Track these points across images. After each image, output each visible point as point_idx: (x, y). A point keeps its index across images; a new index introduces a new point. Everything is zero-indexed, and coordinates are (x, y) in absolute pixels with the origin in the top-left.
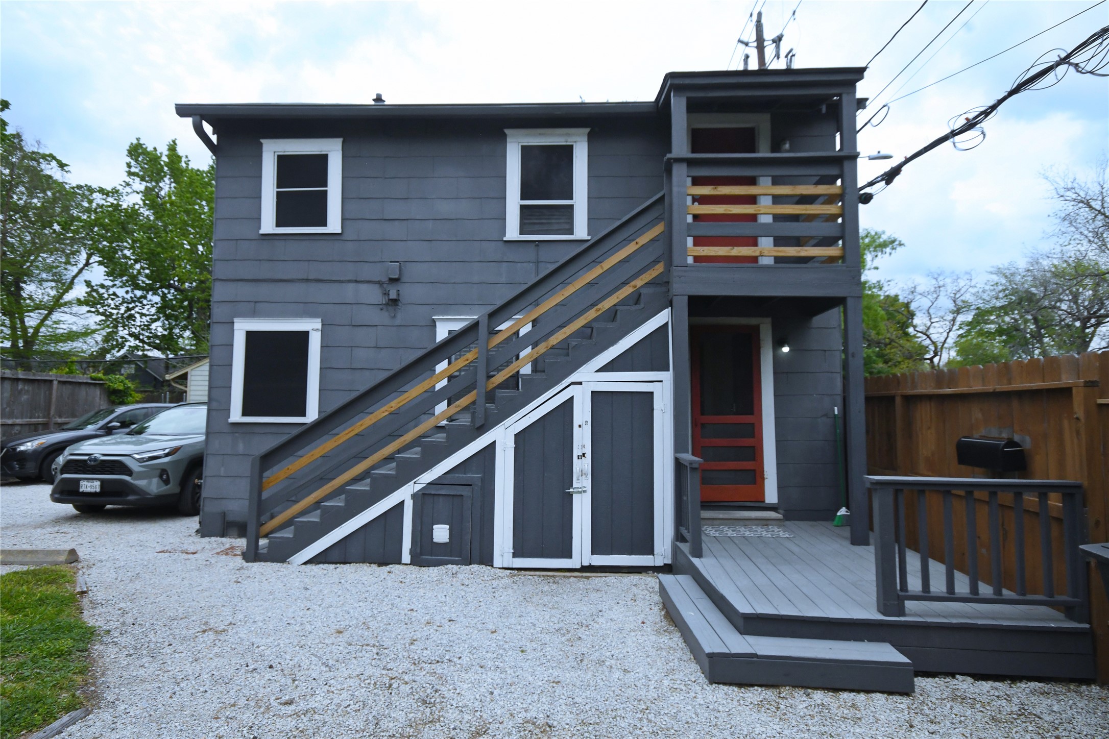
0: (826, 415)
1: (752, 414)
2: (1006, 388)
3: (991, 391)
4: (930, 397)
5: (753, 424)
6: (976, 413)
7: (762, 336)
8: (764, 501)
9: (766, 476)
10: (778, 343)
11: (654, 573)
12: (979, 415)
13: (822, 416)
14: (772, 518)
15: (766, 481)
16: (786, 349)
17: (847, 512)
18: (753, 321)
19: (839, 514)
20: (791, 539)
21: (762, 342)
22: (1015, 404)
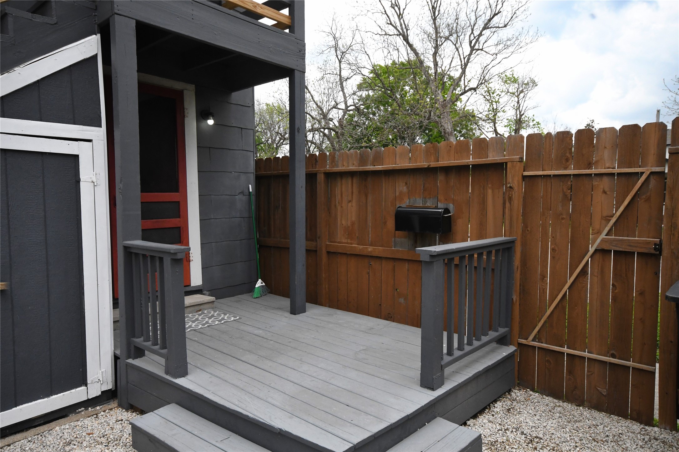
0: (242, 193)
1: (177, 190)
2: (433, 164)
3: (426, 167)
4: (352, 174)
5: (179, 202)
6: (401, 186)
7: (186, 105)
8: (190, 285)
9: (191, 259)
10: (203, 115)
11: (86, 409)
12: (405, 189)
13: (239, 193)
14: (206, 301)
15: (191, 263)
16: (211, 122)
17: (262, 283)
18: (177, 85)
19: (257, 286)
20: (239, 320)
21: (186, 111)
22: (441, 177)
